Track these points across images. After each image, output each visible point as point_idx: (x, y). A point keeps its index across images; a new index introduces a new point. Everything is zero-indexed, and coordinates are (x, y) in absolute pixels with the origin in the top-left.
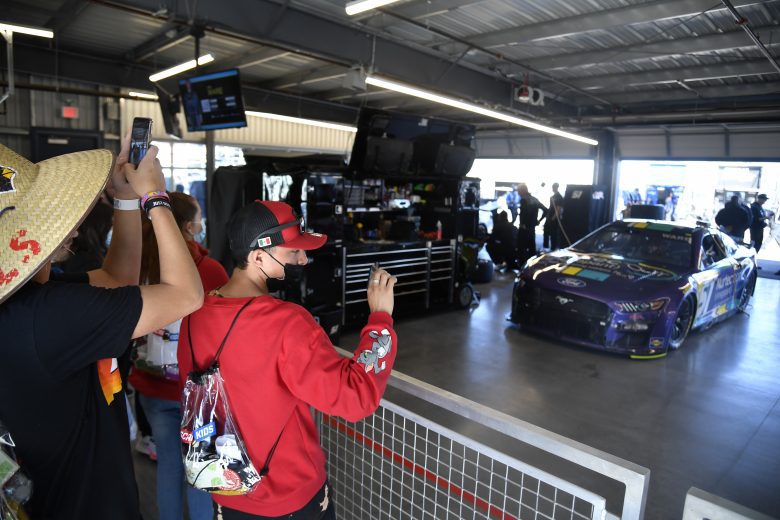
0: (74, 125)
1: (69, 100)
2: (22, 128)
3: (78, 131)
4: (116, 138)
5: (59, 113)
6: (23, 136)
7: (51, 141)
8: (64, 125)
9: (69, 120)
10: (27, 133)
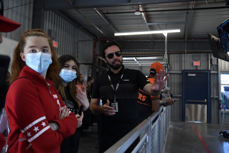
0: (199, 68)
1: (196, 59)
2: (180, 71)
3: (200, 70)
4: (217, 72)
5: (192, 64)
6: (179, 74)
7: (189, 75)
8: (195, 69)
9: (197, 66)
10: (181, 72)
